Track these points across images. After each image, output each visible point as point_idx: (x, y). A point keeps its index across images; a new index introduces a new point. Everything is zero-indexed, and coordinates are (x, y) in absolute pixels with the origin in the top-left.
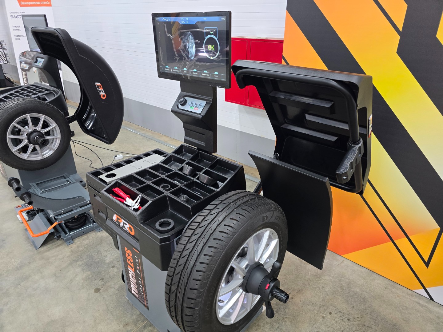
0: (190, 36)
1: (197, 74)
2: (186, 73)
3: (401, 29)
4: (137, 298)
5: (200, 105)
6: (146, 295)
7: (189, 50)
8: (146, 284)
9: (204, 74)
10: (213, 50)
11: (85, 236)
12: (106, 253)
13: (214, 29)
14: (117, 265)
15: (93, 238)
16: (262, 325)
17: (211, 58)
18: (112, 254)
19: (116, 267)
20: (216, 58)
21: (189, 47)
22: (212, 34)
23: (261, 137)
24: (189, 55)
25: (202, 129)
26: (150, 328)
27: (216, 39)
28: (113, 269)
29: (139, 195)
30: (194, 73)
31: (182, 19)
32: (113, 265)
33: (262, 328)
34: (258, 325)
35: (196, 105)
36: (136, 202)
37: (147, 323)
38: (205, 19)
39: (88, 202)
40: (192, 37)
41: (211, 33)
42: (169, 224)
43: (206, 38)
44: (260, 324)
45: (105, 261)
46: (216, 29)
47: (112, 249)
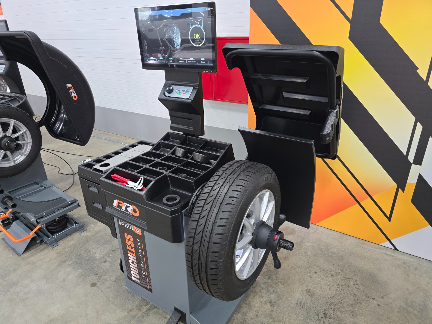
0: (175, 27)
1: (183, 62)
2: (171, 62)
3: (350, 18)
4: (138, 284)
5: (187, 91)
6: (150, 278)
7: (175, 40)
8: (149, 266)
9: (190, 62)
10: (199, 38)
11: (69, 238)
12: (94, 251)
13: (199, 19)
14: (108, 259)
15: (77, 238)
16: (258, 291)
17: (198, 46)
18: (102, 250)
19: (108, 261)
20: (202, 45)
21: (175, 38)
22: (197, 24)
23: (228, 130)
24: (174, 45)
25: (189, 114)
26: (154, 310)
27: (201, 27)
28: (105, 263)
29: (140, 177)
30: (180, 62)
31: (166, 12)
32: (104, 260)
33: (259, 293)
34: (255, 292)
35: (183, 92)
36: (139, 184)
37: (150, 306)
38: (190, 10)
39: (69, 203)
40: (177, 28)
41: (197, 22)
42: (175, 199)
43: (192, 28)
44: (256, 290)
45: (95, 257)
46: (201, 19)
47: (99, 246)
